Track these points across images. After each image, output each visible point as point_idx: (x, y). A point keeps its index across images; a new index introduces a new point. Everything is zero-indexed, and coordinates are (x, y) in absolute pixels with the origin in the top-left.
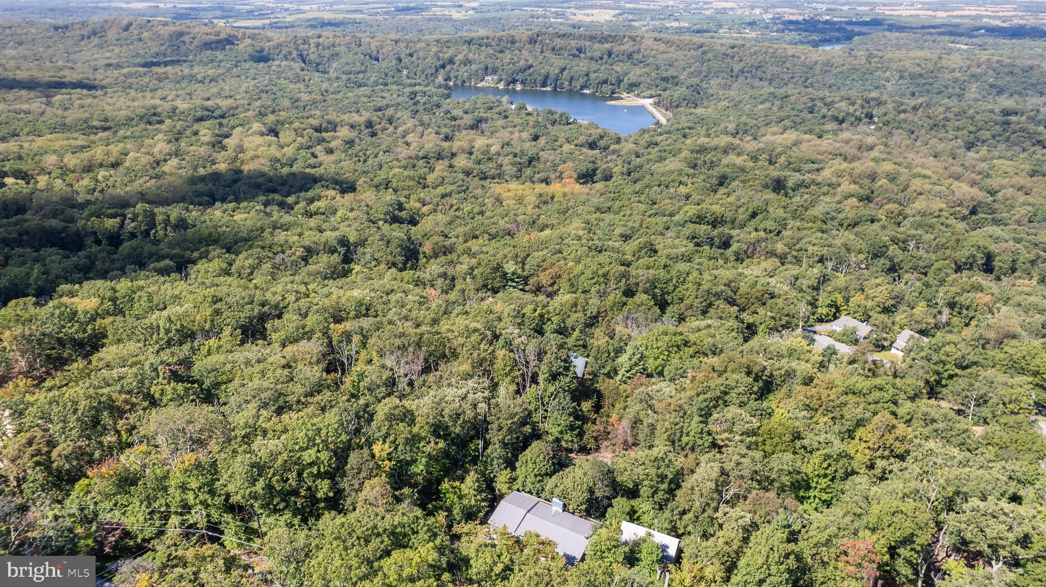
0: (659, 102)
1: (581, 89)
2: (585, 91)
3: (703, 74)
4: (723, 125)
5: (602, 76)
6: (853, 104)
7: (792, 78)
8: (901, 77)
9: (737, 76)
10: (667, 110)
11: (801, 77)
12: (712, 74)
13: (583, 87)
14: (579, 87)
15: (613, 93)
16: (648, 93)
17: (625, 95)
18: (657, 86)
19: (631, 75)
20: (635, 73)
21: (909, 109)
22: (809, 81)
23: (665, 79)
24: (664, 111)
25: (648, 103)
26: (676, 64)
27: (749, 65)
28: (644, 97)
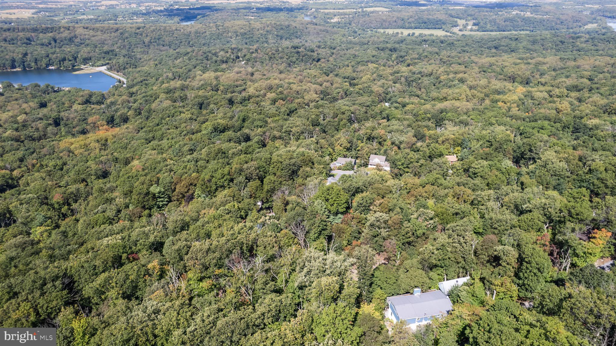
0: (111, 68)
1: (47, 67)
2: (50, 68)
3: (127, 47)
4: (165, 75)
5: (60, 56)
6: (227, 52)
7: (181, 42)
8: (237, 35)
9: (149, 46)
10: (118, 72)
11: (186, 41)
12: (133, 46)
13: (48, 65)
14: (44, 66)
15: (74, 66)
16: (99, 63)
17: (83, 67)
18: (104, 58)
19: (82, 53)
20: (84, 52)
21: (254, 51)
22: (191, 43)
23: (107, 53)
24: (116, 72)
25: (103, 69)
26: (106, 42)
27: (153, 38)
28: (98, 66)
